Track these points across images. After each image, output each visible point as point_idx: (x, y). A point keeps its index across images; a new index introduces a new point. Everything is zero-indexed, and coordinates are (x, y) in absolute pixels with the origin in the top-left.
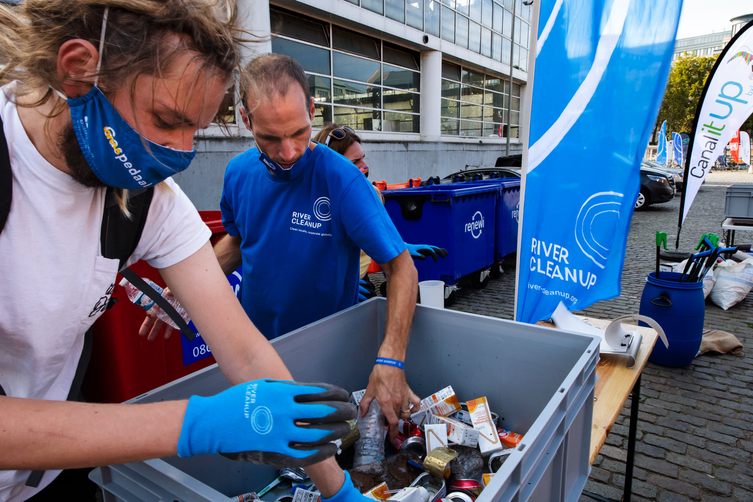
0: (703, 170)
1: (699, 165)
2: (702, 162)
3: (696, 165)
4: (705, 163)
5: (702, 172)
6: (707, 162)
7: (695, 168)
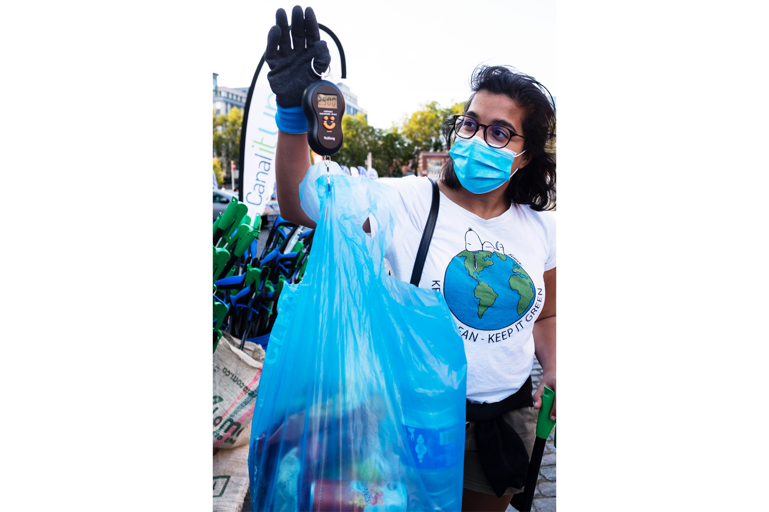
0: (260, 196)
1: (254, 189)
2: (257, 187)
3: (251, 190)
4: (261, 187)
5: (260, 198)
6: (263, 186)
7: (250, 193)
